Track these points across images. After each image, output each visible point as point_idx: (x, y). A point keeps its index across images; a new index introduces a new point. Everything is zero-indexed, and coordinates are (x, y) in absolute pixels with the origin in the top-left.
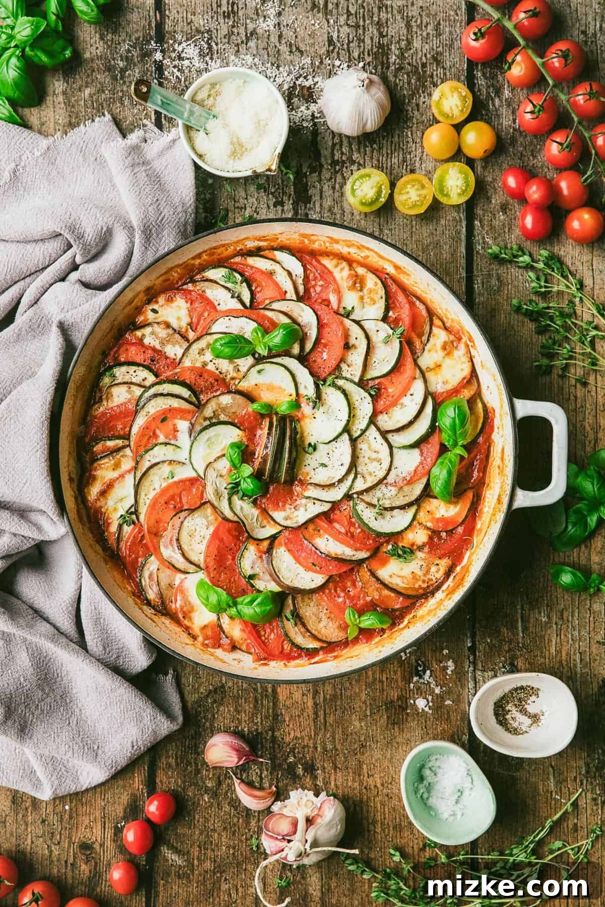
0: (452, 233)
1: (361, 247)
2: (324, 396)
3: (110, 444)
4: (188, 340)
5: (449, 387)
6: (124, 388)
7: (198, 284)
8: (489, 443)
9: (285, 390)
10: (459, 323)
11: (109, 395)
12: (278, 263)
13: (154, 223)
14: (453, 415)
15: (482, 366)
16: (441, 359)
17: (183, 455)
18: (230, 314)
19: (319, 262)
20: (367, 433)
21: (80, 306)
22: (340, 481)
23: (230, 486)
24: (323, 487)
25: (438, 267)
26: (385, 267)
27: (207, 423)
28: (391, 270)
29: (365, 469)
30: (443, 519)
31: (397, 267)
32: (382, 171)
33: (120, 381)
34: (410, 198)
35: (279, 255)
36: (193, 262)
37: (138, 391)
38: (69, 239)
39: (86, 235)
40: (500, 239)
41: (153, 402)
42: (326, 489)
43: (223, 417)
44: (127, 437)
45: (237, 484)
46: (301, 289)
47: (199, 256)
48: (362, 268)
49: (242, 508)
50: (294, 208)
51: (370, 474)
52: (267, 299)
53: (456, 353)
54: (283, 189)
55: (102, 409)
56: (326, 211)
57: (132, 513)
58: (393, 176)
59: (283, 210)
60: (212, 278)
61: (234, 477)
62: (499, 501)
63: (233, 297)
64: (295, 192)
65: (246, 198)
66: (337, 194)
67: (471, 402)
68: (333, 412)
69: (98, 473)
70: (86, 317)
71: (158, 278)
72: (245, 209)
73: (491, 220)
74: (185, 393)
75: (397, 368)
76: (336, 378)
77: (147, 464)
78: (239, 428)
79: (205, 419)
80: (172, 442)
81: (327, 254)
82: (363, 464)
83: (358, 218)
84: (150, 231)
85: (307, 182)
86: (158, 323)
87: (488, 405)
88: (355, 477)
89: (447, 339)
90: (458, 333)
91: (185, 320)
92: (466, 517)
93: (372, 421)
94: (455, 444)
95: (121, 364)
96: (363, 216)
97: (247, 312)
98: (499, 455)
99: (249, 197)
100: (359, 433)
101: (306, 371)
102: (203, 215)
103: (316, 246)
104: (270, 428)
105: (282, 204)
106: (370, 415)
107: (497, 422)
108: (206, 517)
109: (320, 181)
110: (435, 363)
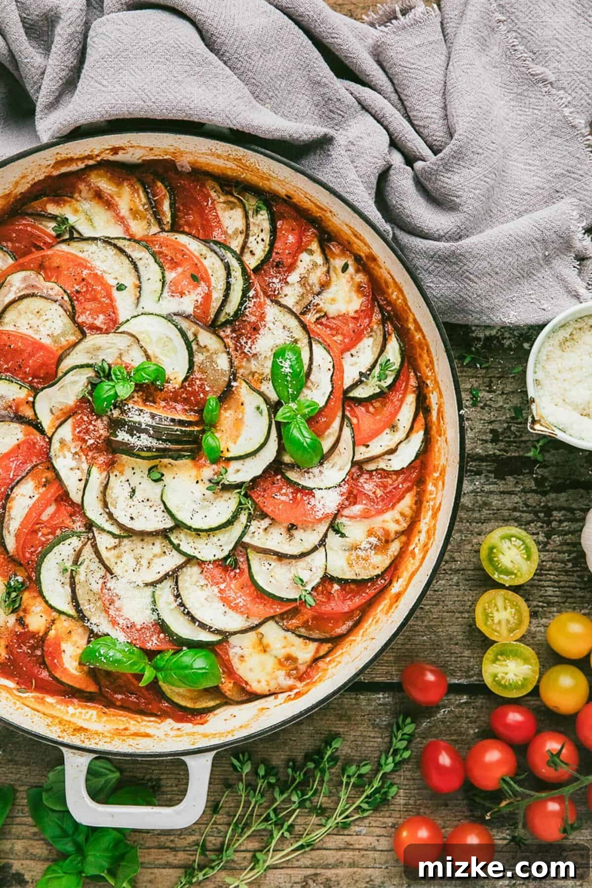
0: (451, 665)
1: (426, 548)
2: (226, 495)
3: (166, 206)
4: (303, 313)
5: (236, 663)
6: (240, 224)
7: (381, 327)
8: (162, 715)
9: (235, 443)
10: (320, 680)
11: (231, 205)
12: (408, 436)
13: (465, 267)
14: (196, 666)
15: (263, 709)
16: (275, 653)
17: (148, 303)
18: (337, 370)
19: (409, 490)
20: (174, 552)
21: (356, 167)
22: (110, 515)
23: (107, 367)
24: (104, 492)
25: (408, 647)
26: (400, 580)
27: (191, 338)
28: (396, 588)
29: (126, 549)
30: (58, 652)
31: (398, 596)
32: (535, 574)
33: (251, 220)
34: (498, 610)
35: (418, 437)
36: (411, 320)
37: (236, 245)
38: (444, 151)
39: (449, 175)
40: (443, 729)
41: (219, 264)
42: (100, 496)
43: (199, 358)
44: (175, 228)
45: (108, 376)
46: (371, 467)
47: (418, 329)
48: (398, 549)
49: (74, 382)
50: (487, 456)
51: (119, 557)
52: (358, 421)
53: (281, 674)
54: (515, 442)
55: (213, 194)
56: (484, 499)
57: (71, 233)
58: (528, 588)
59: (486, 441)
60: (388, 347)
61: (118, 373)
62: (80, 730)
63: (361, 374)
64: (510, 458)
65: (503, 393)
66: (506, 513)
67: (215, 692)
68: (203, 508)
69: (126, 190)
70: (338, 174)
71: (389, 273)
72: (488, 392)
73: (467, 717)
74: (231, 308)
75: (261, 594)
76: (250, 514)
77: (135, 255)
78: (186, 379)
79: (195, 335)
80: (166, 289)
81: (419, 503)
82: (133, 547)
83: (475, 541)
84: (455, 263)
85: (523, 474)
86: (328, 272)
87: (211, 715)
88: (114, 536)
89: (300, 661)
90: (309, 677)
91: (332, 310)
92: (62, 683)
93: (190, 560)
94: (157, 669)
95: (273, 221)
96: (476, 547)
97: (339, 394)
98: (143, 730)
99: (505, 396)
100: (176, 542)
101: (258, 472)
102: (482, 335)
103: (430, 487)
104: (181, 423)
105: (495, 440)
106: (199, 556)
107: (187, 727)
108: (63, 334)
109: (524, 491)
110: (268, 645)
